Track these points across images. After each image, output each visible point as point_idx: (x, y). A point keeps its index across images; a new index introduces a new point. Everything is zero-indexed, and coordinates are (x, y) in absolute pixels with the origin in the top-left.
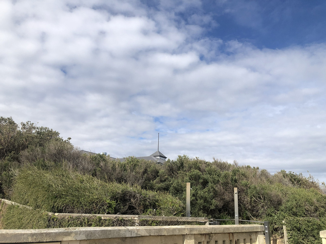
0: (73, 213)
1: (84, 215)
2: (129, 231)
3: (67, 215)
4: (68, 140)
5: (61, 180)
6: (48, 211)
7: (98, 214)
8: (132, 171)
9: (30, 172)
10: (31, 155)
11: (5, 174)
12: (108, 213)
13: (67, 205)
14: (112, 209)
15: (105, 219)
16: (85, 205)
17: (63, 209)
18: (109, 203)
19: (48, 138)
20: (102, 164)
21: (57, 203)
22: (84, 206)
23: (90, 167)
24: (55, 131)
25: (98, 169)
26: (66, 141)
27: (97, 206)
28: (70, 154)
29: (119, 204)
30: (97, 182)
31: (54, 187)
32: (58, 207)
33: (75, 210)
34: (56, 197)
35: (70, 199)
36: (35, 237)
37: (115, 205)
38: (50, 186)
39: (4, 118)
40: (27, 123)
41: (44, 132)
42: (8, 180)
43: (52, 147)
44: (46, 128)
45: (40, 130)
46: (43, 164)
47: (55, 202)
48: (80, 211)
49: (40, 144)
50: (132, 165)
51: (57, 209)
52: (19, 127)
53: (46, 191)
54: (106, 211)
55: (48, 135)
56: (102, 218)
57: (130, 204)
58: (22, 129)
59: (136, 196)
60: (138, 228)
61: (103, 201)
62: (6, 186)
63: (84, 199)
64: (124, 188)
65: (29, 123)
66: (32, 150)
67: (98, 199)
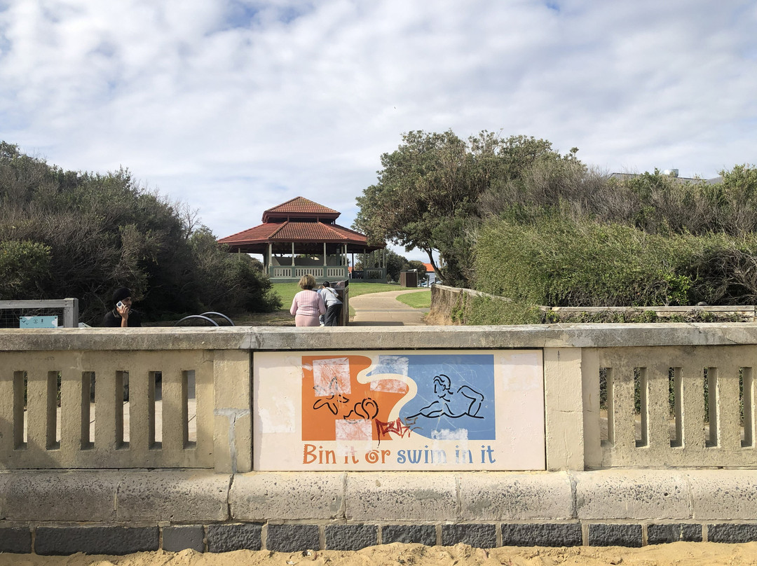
0: (590, 306)
1: (614, 308)
2: (700, 332)
3: (578, 310)
4: (571, 155)
5: (557, 240)
6: (539, 304)
7: (648, 305)
8: (742, 202)
9: (495, 231)
10: (497, 199)
11: (458, 242)
12: (673, 303)
13: (576, 291)
14: (683, 293)
15: (665, 317)
16: (613, 287)
17: (569, 298)
18: (671, 282)
19: (528, 157)
20: (656, 196)
21: (553, 287)
22: (613, 291)
23: (626, 207)
24: (539, 139)
25: (647, 209)
26: (567, 157)
27: (644, 289)
28: (579, 184)
29: (699, 282)
30: (637, 237)
31: (543, 254)
32: (557, 295)
33: (594, 299)
34: (550, 275)
35: (579, 276)
36: (491, 338)
37: (688, 284)
38: (534, 254)
39: (438, 135)
40: (482, 135)
41: (517, 147)
42: (465, 253)
43: (537, 175)
44: (521, 137)
45: (508, 144)
46: (519, 213)
47: (549, 286)
48: (605, 301)
49: (512, 173)
50: (742, 186)
51: (557, 299)
52: (468, 147)
53: (529, 264)
54: (667, 299)
55: (527, 151)
56: (659, 314)
57: (734, 280)
58: (473, 150)
59: (747, 260)
60: (724, 327)
61: (657, 278)
62: (464, 263)
63: (610, 276)
64: (710, 243)
65: (485, 134)
66: (499, 190)
67: (643, 273)
